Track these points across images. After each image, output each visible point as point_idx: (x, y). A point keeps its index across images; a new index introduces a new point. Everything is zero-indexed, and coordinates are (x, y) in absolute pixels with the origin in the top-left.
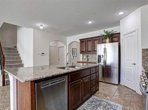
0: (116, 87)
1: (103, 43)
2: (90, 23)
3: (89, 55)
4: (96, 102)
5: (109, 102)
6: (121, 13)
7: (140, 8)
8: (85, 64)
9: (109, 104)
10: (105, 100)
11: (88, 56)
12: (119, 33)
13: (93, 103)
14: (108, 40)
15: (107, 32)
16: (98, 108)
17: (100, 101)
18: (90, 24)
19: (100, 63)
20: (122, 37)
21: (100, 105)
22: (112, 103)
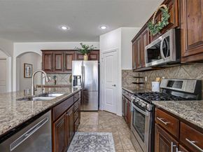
0: (97, 114)
1: (78, 59)
2: (64, 28)
3: (57, 75)
4: (83, 140)
5: (98, 134)
6: (104, 28)
7: (120, 28)
8: (50, 89)
9: (99, 137)
10: (92, 133)
11: (55, 77)
12: (99, 50)
13: (80, 142)
14: (86, 57)
15: (84, 47)
16: (90, 146)
17: (87, 136)
18: (64, 31)
19: (76, 87)
20: (101, 56)
21: (89, 142)
22: (101, 134)
